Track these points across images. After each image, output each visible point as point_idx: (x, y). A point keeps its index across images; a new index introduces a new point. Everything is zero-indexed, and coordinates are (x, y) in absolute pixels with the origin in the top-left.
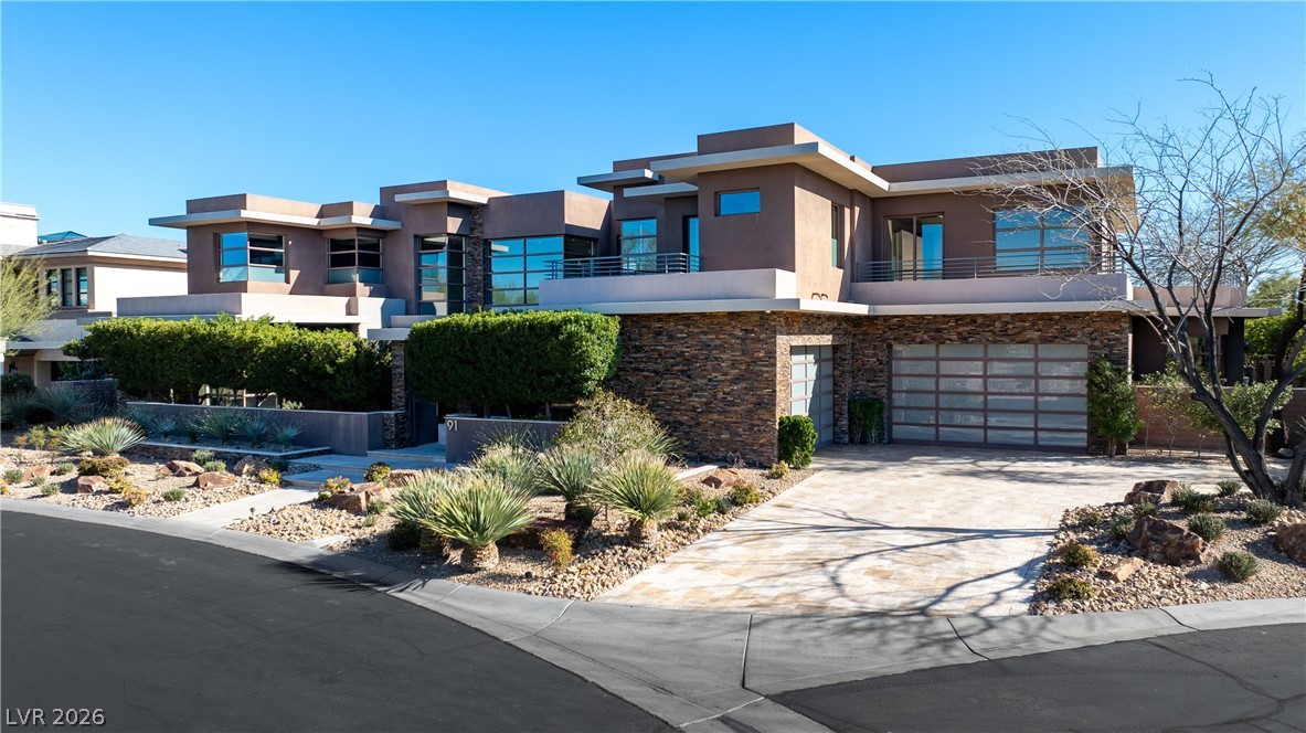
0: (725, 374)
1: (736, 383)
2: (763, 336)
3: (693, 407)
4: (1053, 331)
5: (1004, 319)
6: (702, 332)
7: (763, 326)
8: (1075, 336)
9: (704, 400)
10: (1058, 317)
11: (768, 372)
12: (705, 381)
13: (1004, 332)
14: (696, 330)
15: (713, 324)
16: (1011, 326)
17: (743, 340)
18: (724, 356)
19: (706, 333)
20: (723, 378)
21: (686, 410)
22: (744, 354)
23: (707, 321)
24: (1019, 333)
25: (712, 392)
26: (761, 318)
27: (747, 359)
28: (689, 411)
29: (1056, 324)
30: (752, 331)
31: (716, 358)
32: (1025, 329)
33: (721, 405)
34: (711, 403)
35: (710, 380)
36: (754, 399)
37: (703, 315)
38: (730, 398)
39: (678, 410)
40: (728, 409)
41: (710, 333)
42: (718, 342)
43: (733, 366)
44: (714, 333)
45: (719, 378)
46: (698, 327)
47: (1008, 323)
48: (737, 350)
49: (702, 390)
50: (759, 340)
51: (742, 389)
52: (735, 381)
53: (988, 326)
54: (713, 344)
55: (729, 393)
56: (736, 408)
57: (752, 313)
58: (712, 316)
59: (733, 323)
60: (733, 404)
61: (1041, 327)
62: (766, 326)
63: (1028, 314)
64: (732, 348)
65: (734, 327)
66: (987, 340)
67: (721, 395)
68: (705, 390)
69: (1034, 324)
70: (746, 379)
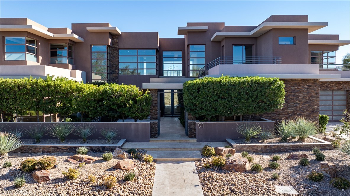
0: (300, 101)
1: (304, 104)
2: (315, 88)
3: (288, 113)
4: (341, 87)
5: (327, 83)
6: (292, 86)
7: (315, 84)
8: (346, 88)
9: (292, 110)
10: (342, 83)
11: (316, 100)
12: (293, 104)
13: (327, 87)
14: (289, 85)
15: (296, 83)
16: (329, 85)
17: (307, 89)
18: (300, 95)
19: (293, 86)
20: (300, 102)
21: (285, 115)
22: (308, 93)
23: (294, 82)
24: (331, 87)
25: (295, 107)
26: (314, 81)
27: (309, 96)
28: (287, 115)
29: (342, 85)
30: (311, 86)
31: (297, 96)
32: (333, 86)
33: (299, 112)
34: (295, 111)
35: (294, 103)
36: (311, 110)
37: (292, 80)
38: (302, 110)
39: (282, 115)
40: (301, 113)
41: (295, 86)
42: (298, 90)
43: (303, 98)
44: (296, 86)
45: (298, 102)
46: (290, 84)
47: (329, 84)
48: (305, 93)
49: (291, 107)
50: (313, 89)
51: (307, 106)
52: (304, 103)
53: (323, 85)
54: (296, 90)
55: (302, 108)
56: (304, 113)
57: (311, 79)
58: (296, 80)
59: (304, 83)
60: (303, 111)
61: (338, 85)
62: (316, 84)
63: (334, 82)
64: (303, 92)
65: (304, 84)
66: (323, 89)
67: (299, 109)
68: (293, 107)
69: (336, 85)
70: (308, 103)
